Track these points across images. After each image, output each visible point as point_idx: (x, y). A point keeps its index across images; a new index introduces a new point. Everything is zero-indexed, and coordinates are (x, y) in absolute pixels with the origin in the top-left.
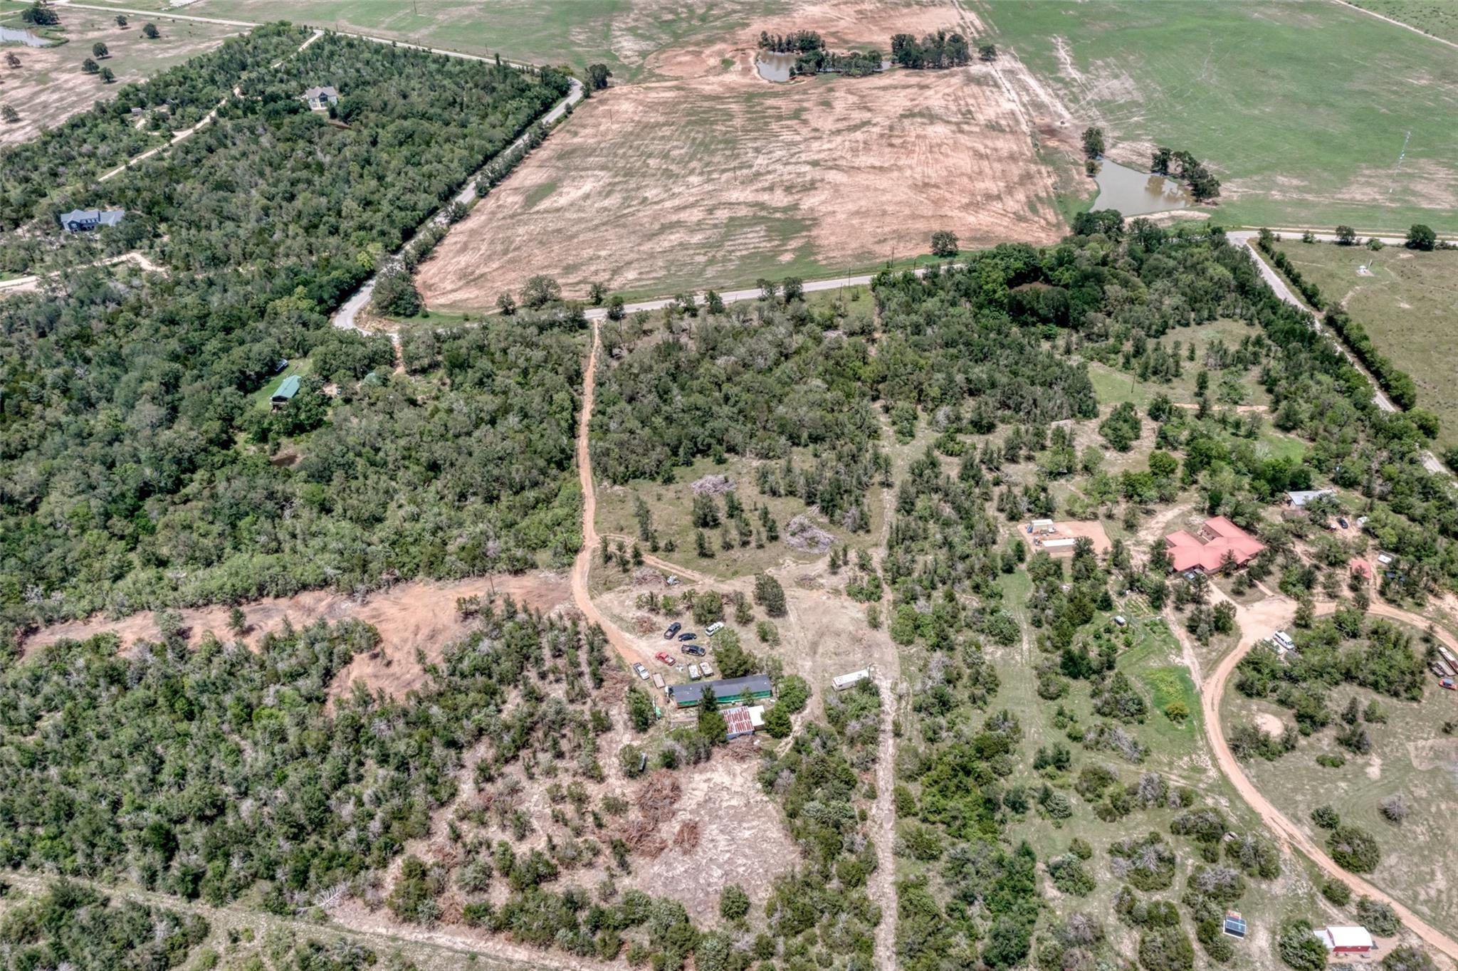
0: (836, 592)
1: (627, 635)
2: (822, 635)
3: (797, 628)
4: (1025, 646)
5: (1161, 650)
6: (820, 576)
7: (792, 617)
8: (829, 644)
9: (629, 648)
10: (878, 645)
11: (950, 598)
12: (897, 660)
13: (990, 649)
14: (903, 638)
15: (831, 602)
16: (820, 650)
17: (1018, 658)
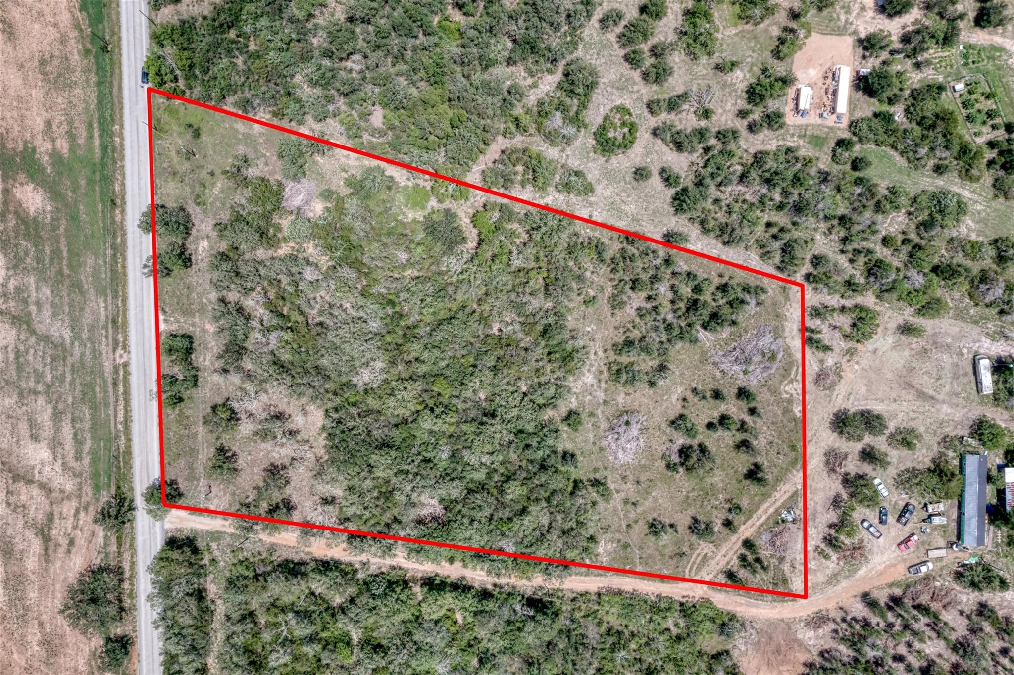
0: (851, 353)
1: (862, 572)
2: (910, 386)
3: (893, 407)
4: (966, 194)
5: (999, 68)
6: (822, 361)
7: (877, 408)
8: (925, 382)
9: (881, 573)
10: (935, 334)
11: (886, 241)
12: (960, 323)
13: (963, 229)
14: (930, 308)
15: (864, 363)
16: (931, 392)
17: (979, 207)
